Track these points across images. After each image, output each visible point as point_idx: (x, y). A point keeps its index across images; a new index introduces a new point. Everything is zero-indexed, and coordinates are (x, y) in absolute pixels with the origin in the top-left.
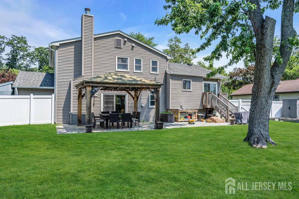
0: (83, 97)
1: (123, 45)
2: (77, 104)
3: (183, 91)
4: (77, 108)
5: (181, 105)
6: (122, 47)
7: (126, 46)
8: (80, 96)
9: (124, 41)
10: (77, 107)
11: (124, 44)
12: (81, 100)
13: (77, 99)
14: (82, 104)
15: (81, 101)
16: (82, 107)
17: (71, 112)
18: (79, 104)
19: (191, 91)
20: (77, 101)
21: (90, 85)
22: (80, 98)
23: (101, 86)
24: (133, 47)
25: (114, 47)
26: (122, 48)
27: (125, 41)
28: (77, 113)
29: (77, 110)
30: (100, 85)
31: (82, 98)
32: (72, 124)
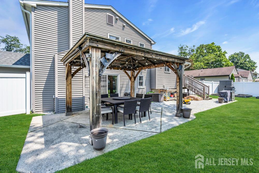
0: (73, 75)
1: (114, 23)
2: (65, 85)
3: (165, 73)
4: (65, 91)
5: (164, 85)
6: (114, 24)
7: (117, 24)
8: (70, 75)
9: (115, 19)
10: (65, 89)
11: (116, 22)
12: (71, 80)
13: (65, 79)
14: (72, 85)
15: (71, 82)
16: (72, 89)
17: (57, 96)
18: (67, 85)
19: (170, 73)
20: (65, 81)
21: (100, 46)
22: (70, 77)
23: (118, 52)
24: (124, 26)
25: (106, 23)
26: (114, 26)
27: (117, 19)
28: (65, 97)
29: (65, 93)
30: (117, 49)
31: (72, 78)
32: (58, 112)
